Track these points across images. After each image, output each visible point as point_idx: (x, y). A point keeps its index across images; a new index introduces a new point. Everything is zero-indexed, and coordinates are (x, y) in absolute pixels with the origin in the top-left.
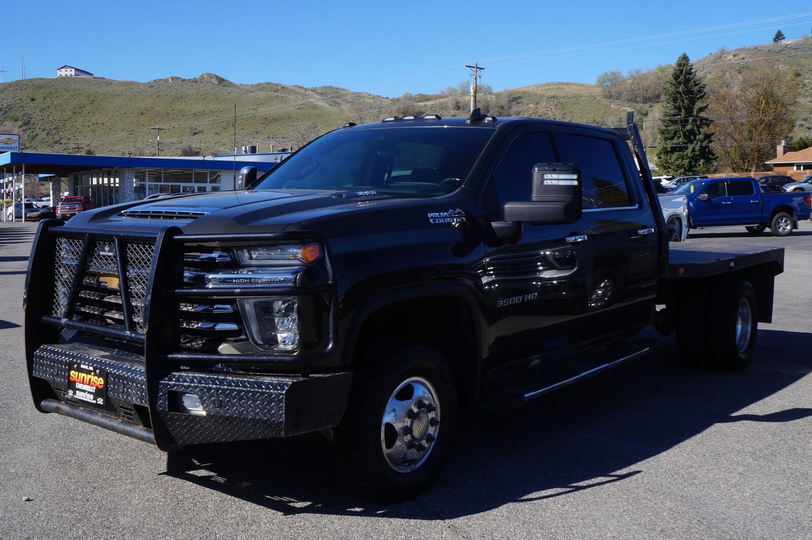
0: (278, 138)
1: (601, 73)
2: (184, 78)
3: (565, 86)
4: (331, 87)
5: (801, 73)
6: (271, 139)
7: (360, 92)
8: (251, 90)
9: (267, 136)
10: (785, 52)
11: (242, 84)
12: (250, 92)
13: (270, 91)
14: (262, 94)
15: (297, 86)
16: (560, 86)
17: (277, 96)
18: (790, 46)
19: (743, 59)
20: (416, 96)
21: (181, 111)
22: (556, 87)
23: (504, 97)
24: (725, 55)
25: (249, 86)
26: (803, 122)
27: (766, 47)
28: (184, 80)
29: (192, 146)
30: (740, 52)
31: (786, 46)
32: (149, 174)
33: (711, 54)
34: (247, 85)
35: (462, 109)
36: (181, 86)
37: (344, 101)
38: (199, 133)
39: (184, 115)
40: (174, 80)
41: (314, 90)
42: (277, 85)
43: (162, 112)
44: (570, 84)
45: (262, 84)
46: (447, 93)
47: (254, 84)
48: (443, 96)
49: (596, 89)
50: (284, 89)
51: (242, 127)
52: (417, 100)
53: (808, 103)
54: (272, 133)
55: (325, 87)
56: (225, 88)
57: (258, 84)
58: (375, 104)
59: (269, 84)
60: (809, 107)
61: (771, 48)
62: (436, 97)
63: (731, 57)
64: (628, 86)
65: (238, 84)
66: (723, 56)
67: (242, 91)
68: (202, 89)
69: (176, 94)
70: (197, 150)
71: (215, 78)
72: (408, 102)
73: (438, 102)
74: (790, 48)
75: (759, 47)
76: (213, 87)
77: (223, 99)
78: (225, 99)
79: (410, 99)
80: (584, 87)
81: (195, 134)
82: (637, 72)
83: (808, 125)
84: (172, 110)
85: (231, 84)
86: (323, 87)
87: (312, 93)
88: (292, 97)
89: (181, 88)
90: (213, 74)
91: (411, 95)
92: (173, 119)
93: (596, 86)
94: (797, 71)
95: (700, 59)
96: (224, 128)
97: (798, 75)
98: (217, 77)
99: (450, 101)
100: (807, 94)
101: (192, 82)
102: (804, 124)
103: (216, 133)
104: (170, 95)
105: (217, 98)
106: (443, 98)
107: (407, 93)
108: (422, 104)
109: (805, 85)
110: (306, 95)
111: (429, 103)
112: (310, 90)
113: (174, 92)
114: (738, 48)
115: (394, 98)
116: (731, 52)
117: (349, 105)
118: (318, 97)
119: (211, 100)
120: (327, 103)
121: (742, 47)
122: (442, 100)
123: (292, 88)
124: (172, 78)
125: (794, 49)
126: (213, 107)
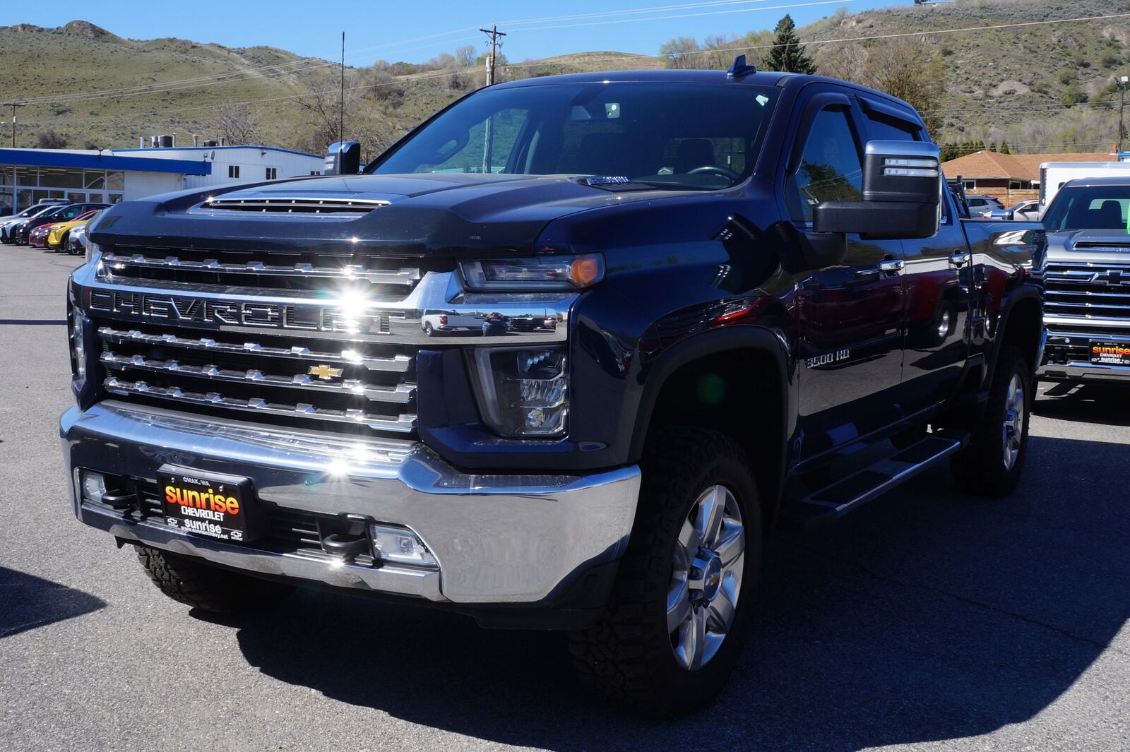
0: (187, 122)
1: (666, 41)
2: (41, 27)
3: (613, 58)
4: (267, 48)
5: (952, 49)
6: (176, 124)
7: (310, 57)
8: (146, 49)
9: (169, 120)
10: (931, 19)
11: (131, 38)
12: (144, 51)
13: (175, 51)
14: (162, 56)
15: (215, 45)
16: (607, 58)
17: (186, 59)
18: (937, 11)
19: (871, 26)
20: (393, 65)
21: (37, 78)
22: (600, 59)
23: (524, 71)
24: (845, 20)
25: (141, 42)
26: (953, 121)
27: (904, 10)
28: (41, 30)
29: (55, 131)
30: (867, 17)
31: (933, 10)
32: (17, 174)
33: (825, 18)
34: (138, 41)
35: (462, 87)
36: (38, 39)
37: (288, 69)
38: (65, 111)
39: (43, 84)
40: (26, 29)
41: (241, 52)
42: (184, 43)
43: (7, 78)
44: (621, 55)
45: (163, 40)
46: (440, 64)
47: (150, 39)
48: (435, 67)
49: (658, 63)
50: (195, 49)
51: (132, 104)
52: (395, 72)
53: (961, 92)
54: (177, 115)
55: (258, 48)
56: (106, 44)
57: (157, 40)
58: (333, 75)
59: (172, 40)
60: (962, 99)
61: (911, 12)
62: (424, 69)
63: (854, 24)
64: (705, 60)
65: (127, 39)
66: (843, 21)
67: (132, 50)
68: (69, 45)
69: (30, 51)
70: (64, 138)
71: (90, 28)
72: (382, 75)
73: (426, 75)
74: (938, 13)
75: (894, 10)
76: (88, 44)
77: (103, 61)
78: (105, 61)
79: (386, 69)
80: (640, 60)
81: (59, 113)
82: (719, 40)
83: (959, 125)
84: (24, 75)
85: (114, 39)
86: (254, 48)
87: (239, 56)
88: (208, 62)
89: (38, 42)
90: (87, 22)
91: (388, 64)
92: (25, 88)
93: (659, 59)
94: (947, 46)
95: (810, 24)
96: (105, 106)
97: (947, 53)
98: (93, 27)
99: (445, 75)
100: (959, 80)
101: (54, 33)
102: (955, 123)
103: (92, 113)
104: (21, 51)
105: (94, 59)
106: (433, 70)
107: (381, 61)
108: (403, 78)
109: (957, 68)
110: (229, 59)
111: (414, 78)
112: (235, 52)
113: (27, 47)
114: (864, 10)
115: (361, 68)
116: (854, 16)
117: (294, 76)
118: (247, 62)
119: (85, 62)
120: (261, 72)
121: (870, 9)
122: (434, 73)
123: (208, 48)
124: (24, 27)
125: (943, 15)
126: (87, 72)
